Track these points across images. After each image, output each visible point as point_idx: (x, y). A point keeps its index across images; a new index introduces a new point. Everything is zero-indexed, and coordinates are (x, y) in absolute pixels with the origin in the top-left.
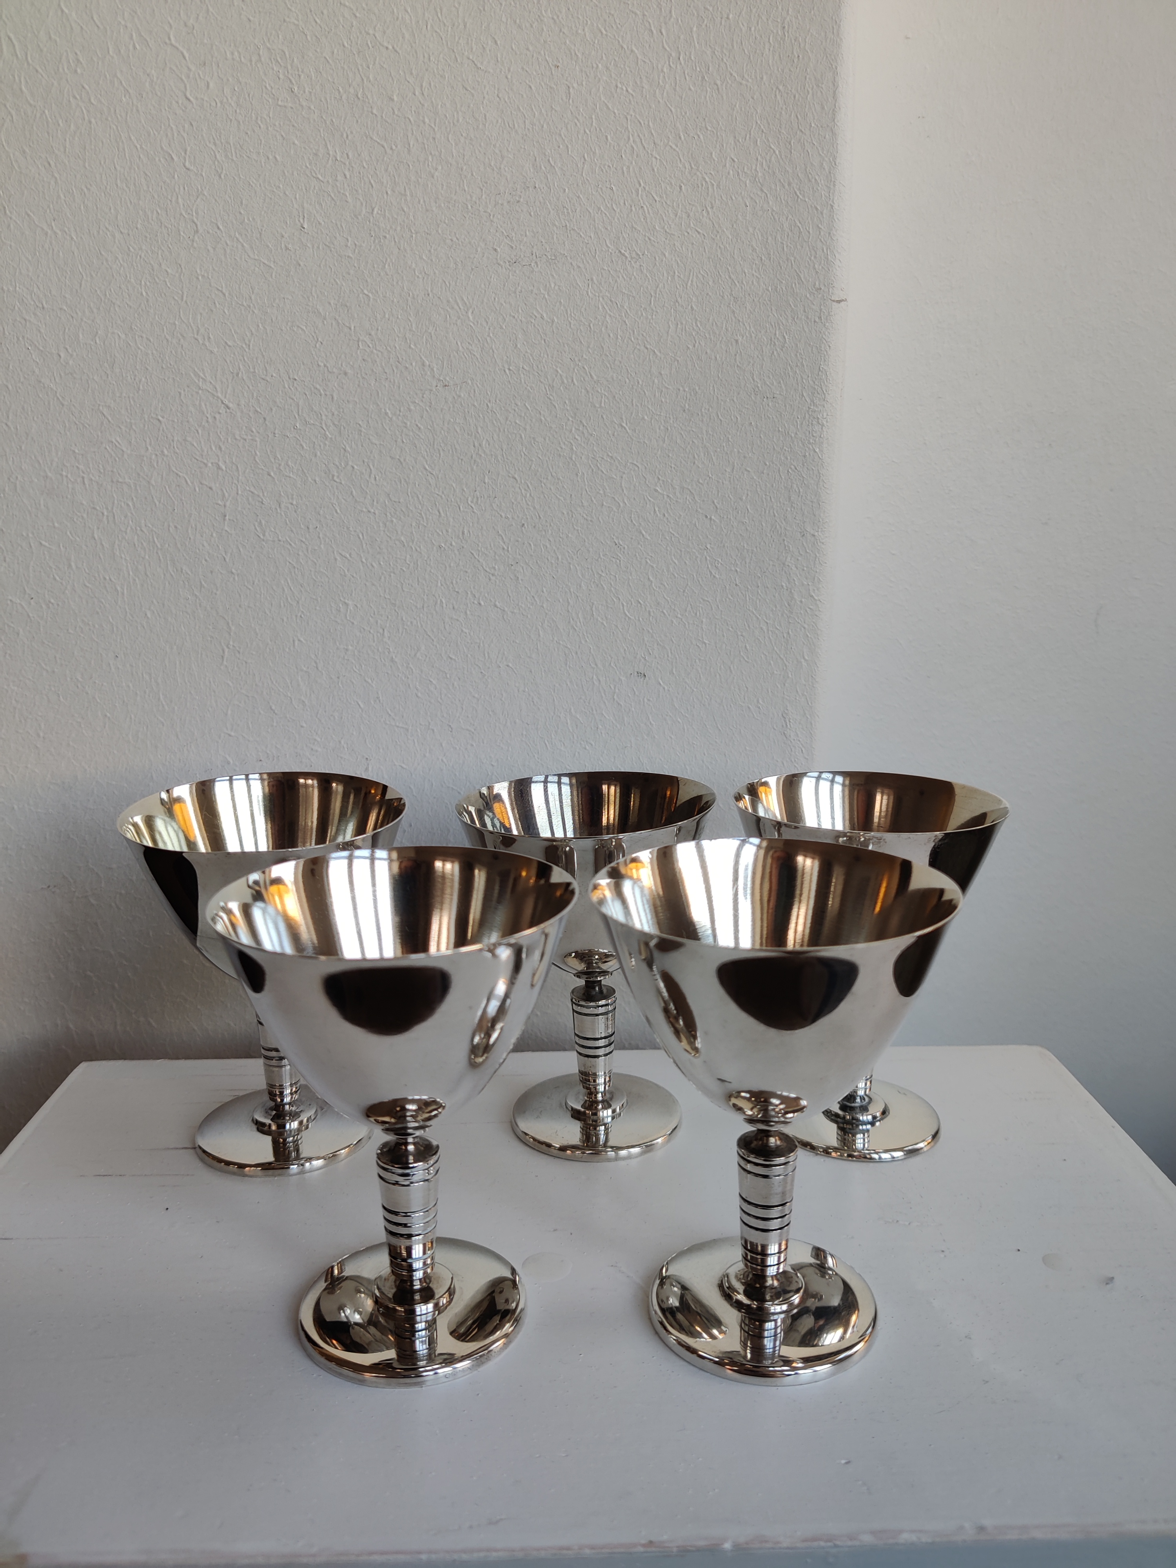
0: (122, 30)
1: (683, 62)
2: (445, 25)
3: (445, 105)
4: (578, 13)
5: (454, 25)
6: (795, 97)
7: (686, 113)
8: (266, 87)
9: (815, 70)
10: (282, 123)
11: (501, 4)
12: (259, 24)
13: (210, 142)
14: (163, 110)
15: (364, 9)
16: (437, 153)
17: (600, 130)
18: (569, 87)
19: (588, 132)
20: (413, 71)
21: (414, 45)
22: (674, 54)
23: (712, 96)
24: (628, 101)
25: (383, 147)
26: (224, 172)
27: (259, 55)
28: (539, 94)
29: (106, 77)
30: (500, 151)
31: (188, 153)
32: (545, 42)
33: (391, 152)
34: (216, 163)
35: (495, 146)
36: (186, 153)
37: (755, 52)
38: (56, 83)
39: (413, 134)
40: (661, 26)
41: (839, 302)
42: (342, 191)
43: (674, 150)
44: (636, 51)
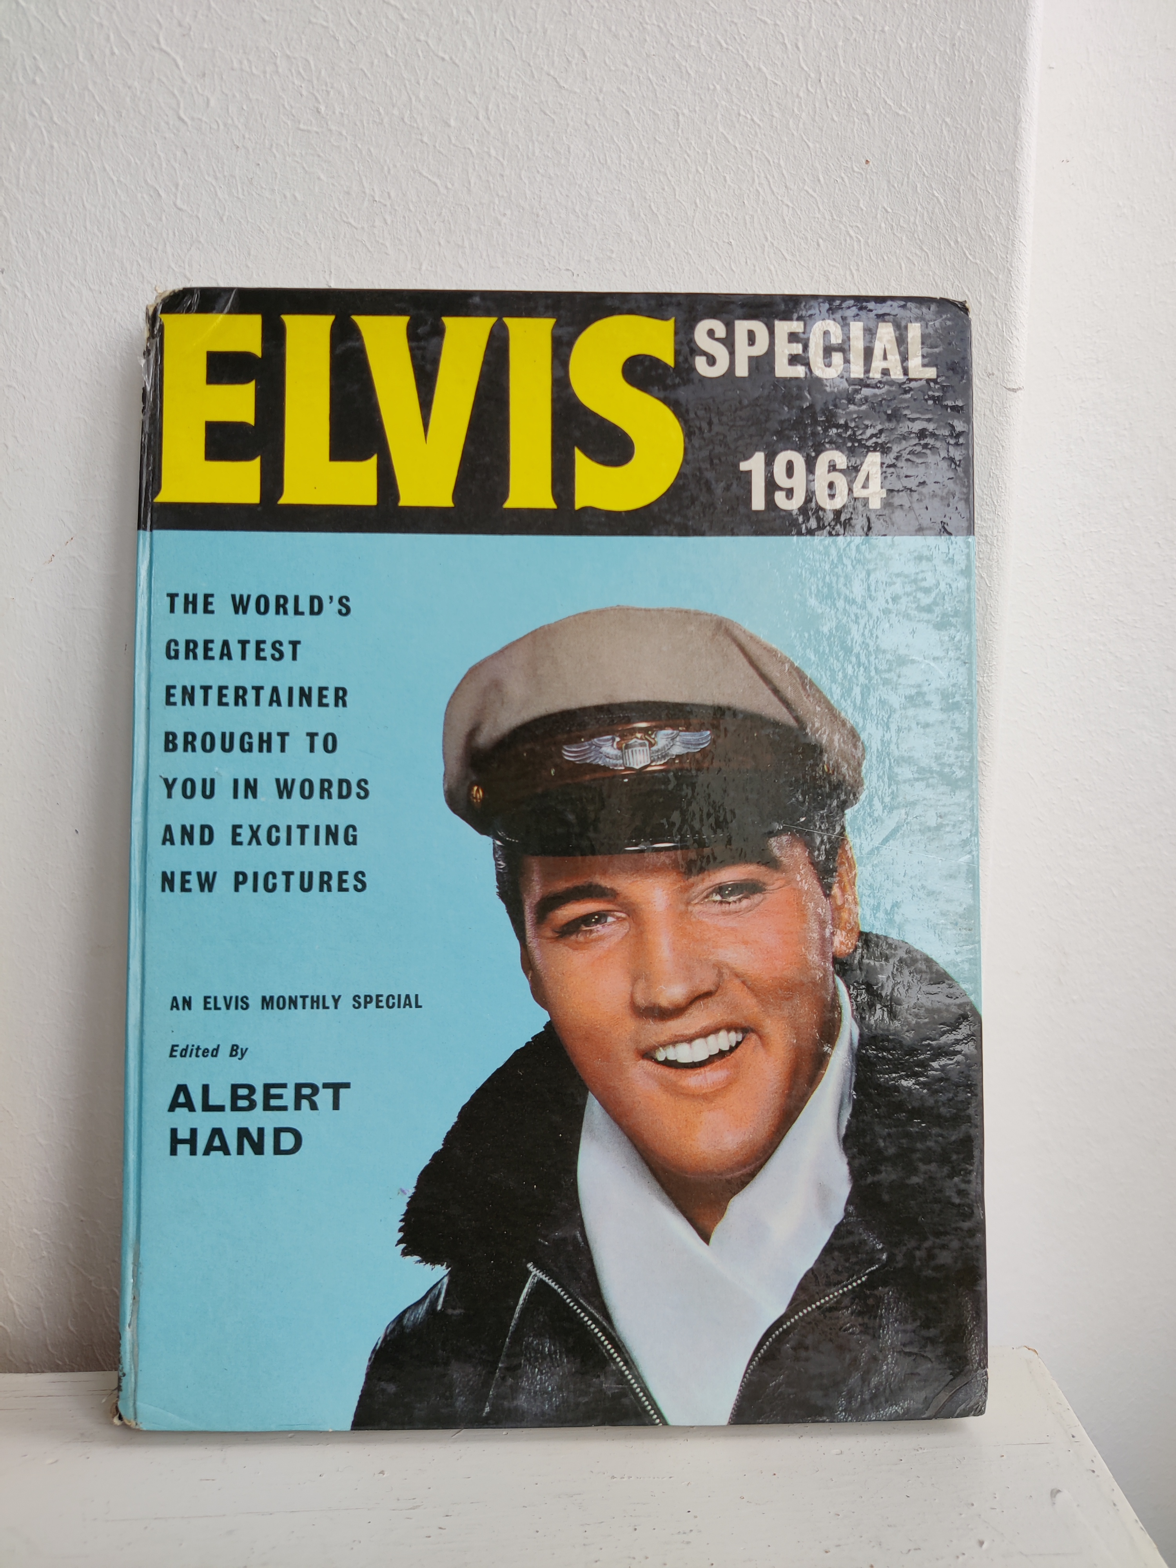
1: (824, 86)
2: (518, 31)
3: (517, 133)
4: (691, 20)
5: (530, 32)
6: (965, 133)
7: (827, 149)
8: (283, 105)
9: (992, 100)
10: (303, 153)
11: (592, 7)
12: (277, 25)
13: (209, 175)
14: (149, 134)
15: (414, 9)
16: (505, 195)
17: (717, 168)
18: (677, 114)
19: (700, 170)
20: (477, 90)
21: (477, 56)
22: (812, 75)
23: (861, 129)
24: (753, 132)
25: (436, 185)
26: (227, 213)
27: (275, 64)
28: (639, 122)
30: (588, 193)
31: (180, 188)
33: (445, 192)
34: (217, 202)
35: (580, 186)
36: (177, 188)
37: (917, 75)
39: (474, 169)
40: (797, 39)
41: (1014, 390)
42: (381, 241)
43: (812, 196)
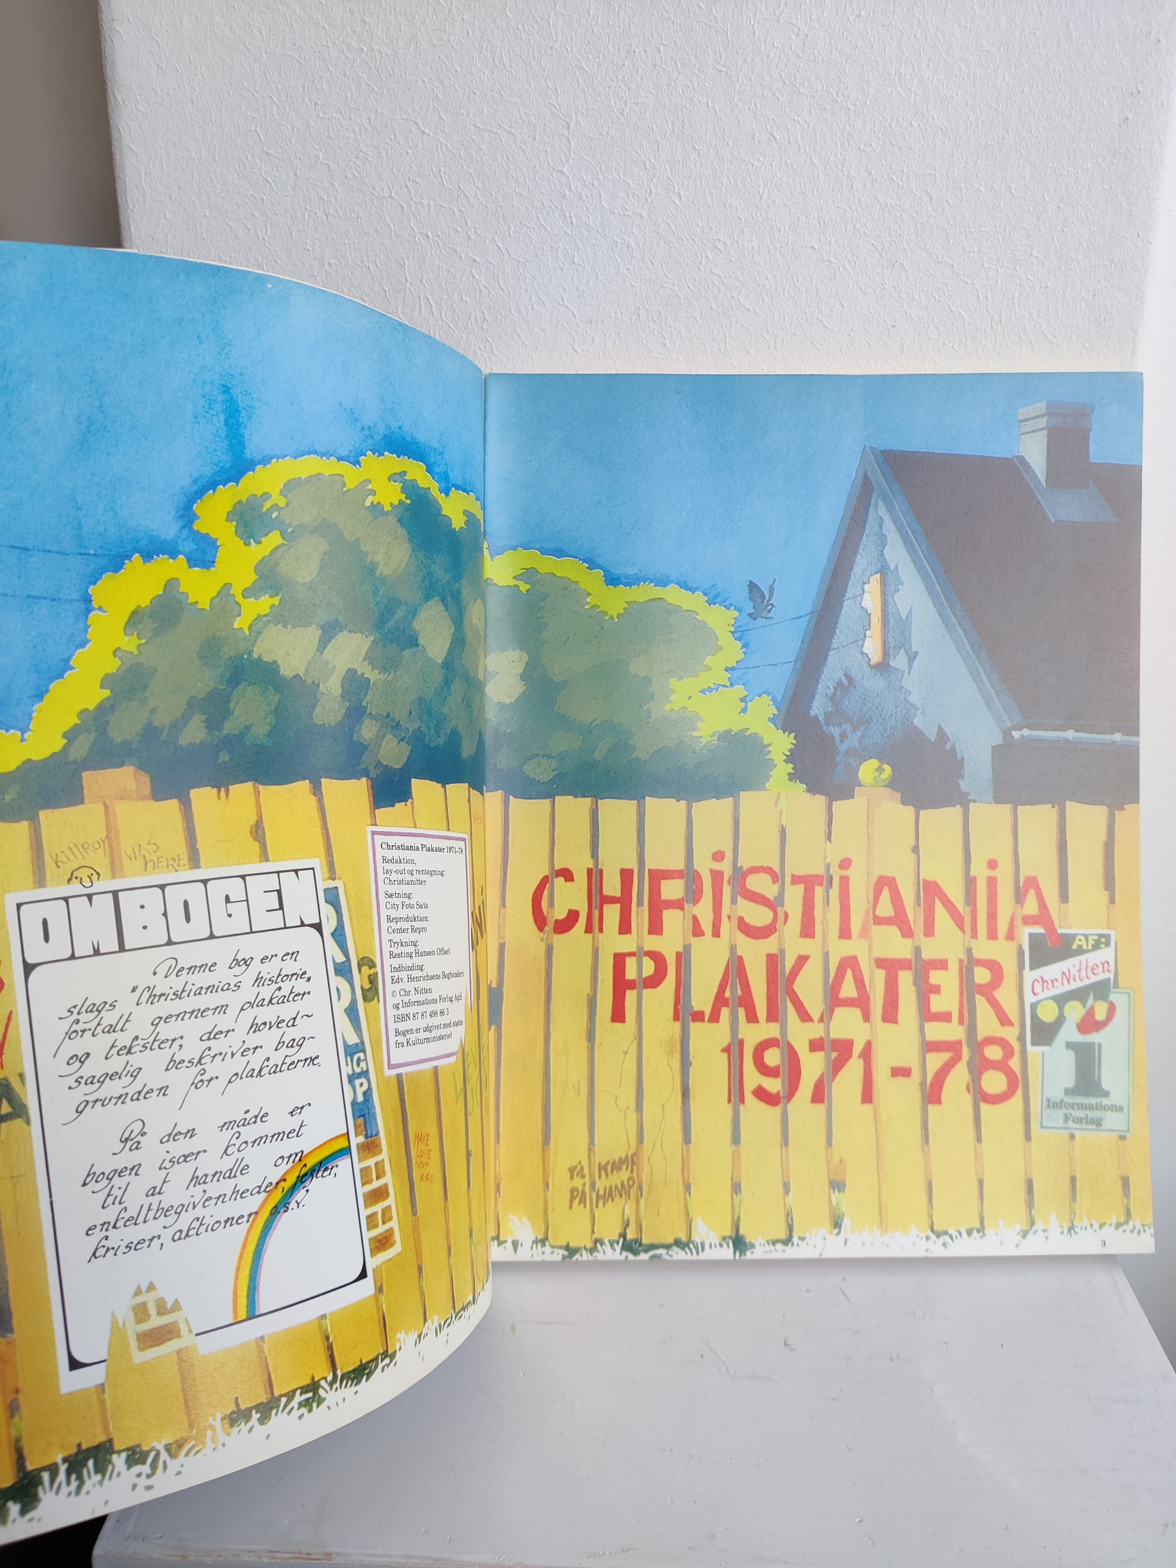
0: (523, 294)
29: (507, 331)
32: (885, 306)
38: (464, 337)
44: (963, 313)
